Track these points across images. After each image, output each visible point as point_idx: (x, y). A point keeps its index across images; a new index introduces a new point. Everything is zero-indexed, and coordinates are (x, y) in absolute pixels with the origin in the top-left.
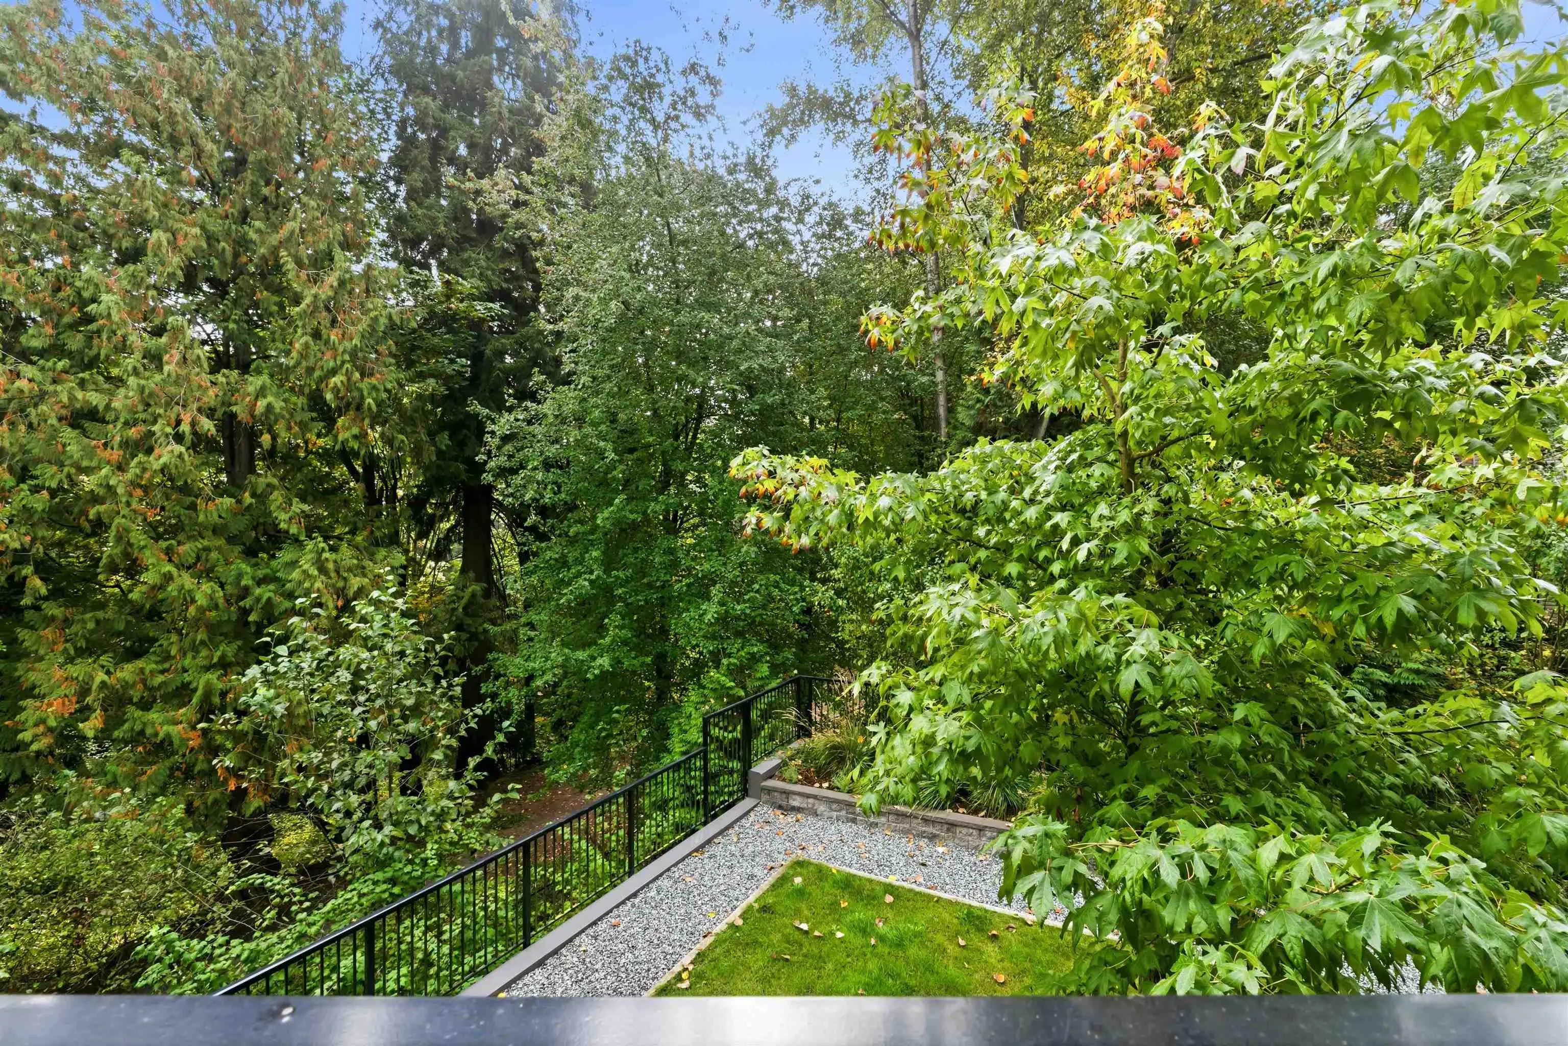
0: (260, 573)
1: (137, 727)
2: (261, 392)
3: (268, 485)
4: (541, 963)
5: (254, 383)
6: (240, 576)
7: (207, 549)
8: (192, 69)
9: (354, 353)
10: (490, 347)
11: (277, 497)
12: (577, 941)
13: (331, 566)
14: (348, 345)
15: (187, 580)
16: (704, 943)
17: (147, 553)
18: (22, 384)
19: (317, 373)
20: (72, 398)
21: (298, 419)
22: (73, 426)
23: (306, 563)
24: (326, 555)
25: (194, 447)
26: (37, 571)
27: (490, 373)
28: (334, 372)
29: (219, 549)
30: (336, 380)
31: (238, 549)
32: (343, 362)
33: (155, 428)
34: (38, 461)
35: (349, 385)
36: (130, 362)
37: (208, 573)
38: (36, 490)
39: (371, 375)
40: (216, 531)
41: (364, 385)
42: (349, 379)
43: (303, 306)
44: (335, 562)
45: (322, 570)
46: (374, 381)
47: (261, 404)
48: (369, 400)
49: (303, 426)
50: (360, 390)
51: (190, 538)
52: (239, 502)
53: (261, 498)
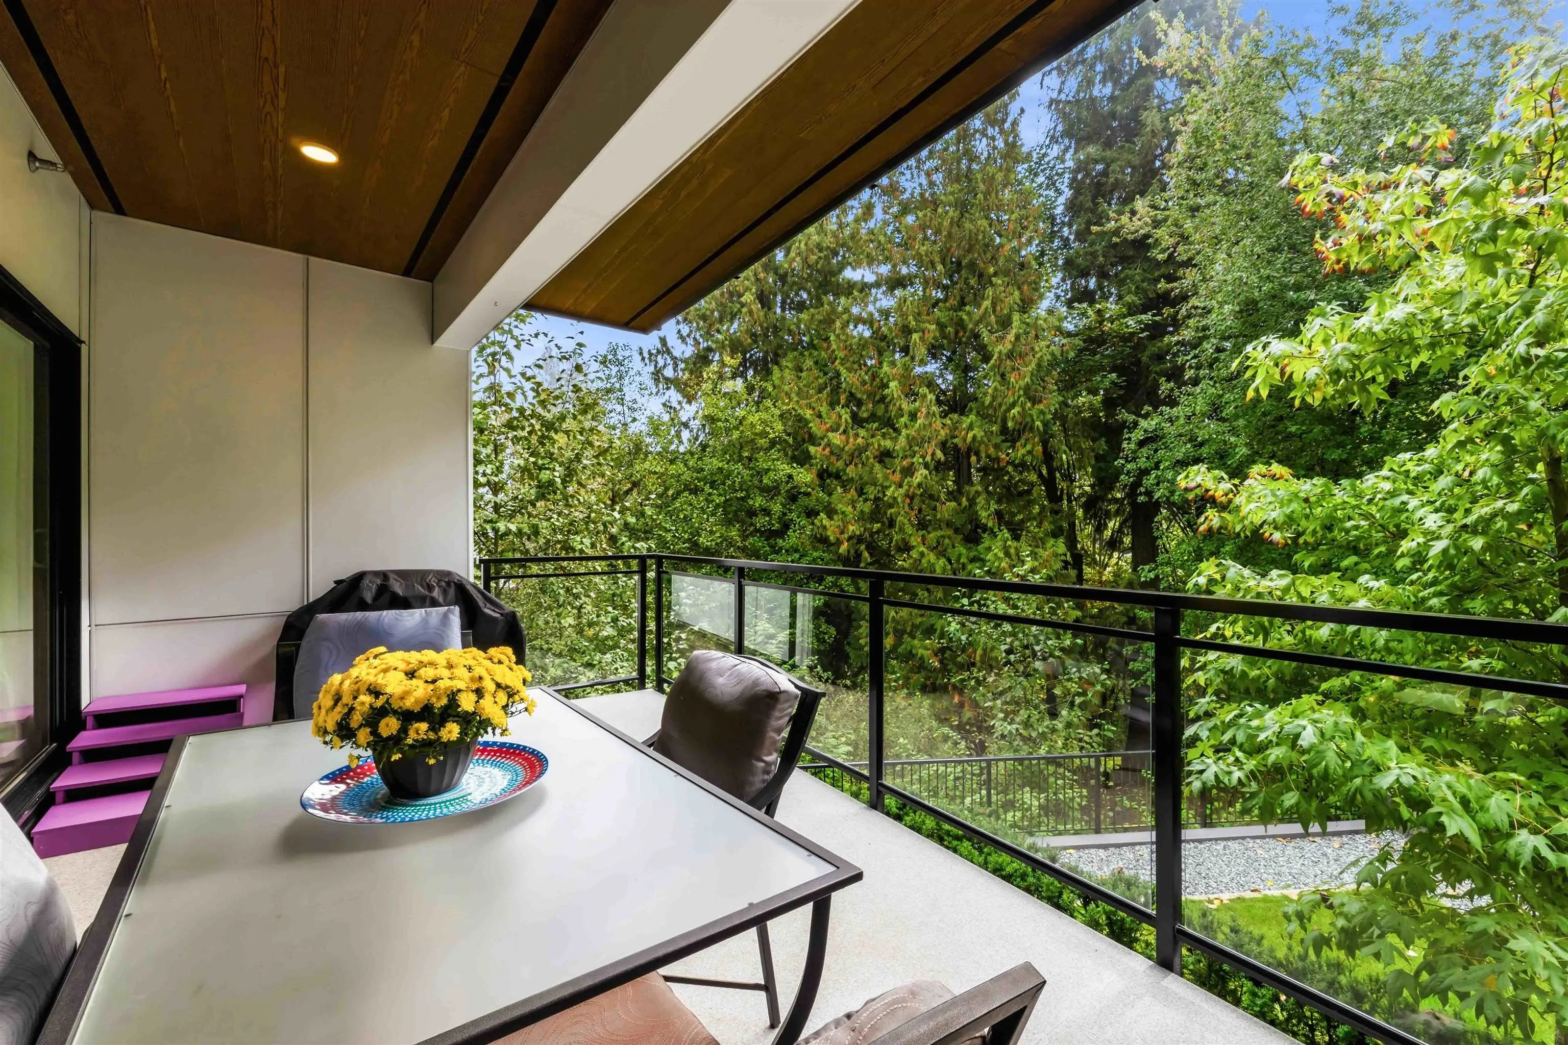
0: (972, 554)
1: (909, 648)
2: (971, 427)
3: (977, 492)
4: (1105, 847)
5: (966, 421)
6: (960, 556)
7: (943, 537)
8: (931, 219)
9: (1027, 388)
10: (1147, 353)
11: (981, 500)
12: (1137, 848)
13: (1012, 551)
14: (1022, 383)
15: (932, 557)
16: (1248, 895)
17: (913, 539)
18: (860, 440)
19: (1004, 408)
20: (879, 445)
21: (994, 442)
22: (880, 462)
23: (997, 551)
24: (1009, 543)
25: (936, 469)
26: (867, 548)
27: (1147, 377)
28: (1013, 405)
29: (949, 537)
30: (1014, 411)
31: (960, 537)
32: (1019, 397)
33: (915, 460)
34: (867, 484)
35: (1023, 413)
36: (903, 420)
37: (942, 554)
38: (866, 500)
39: (1040, 402)
40: (949, 524)
41: (1034, 412)
42: (1024, 409)
43: (992, 362)
44: (1016, 548)
45: (1007, 554)
46: (1041, 407)
47: (970, 435)
48: (1038, 423)
49: (997, 447)
50: (1031, 416)
51: (935, 529)
52: (960, 504)
53: (972, 502)
